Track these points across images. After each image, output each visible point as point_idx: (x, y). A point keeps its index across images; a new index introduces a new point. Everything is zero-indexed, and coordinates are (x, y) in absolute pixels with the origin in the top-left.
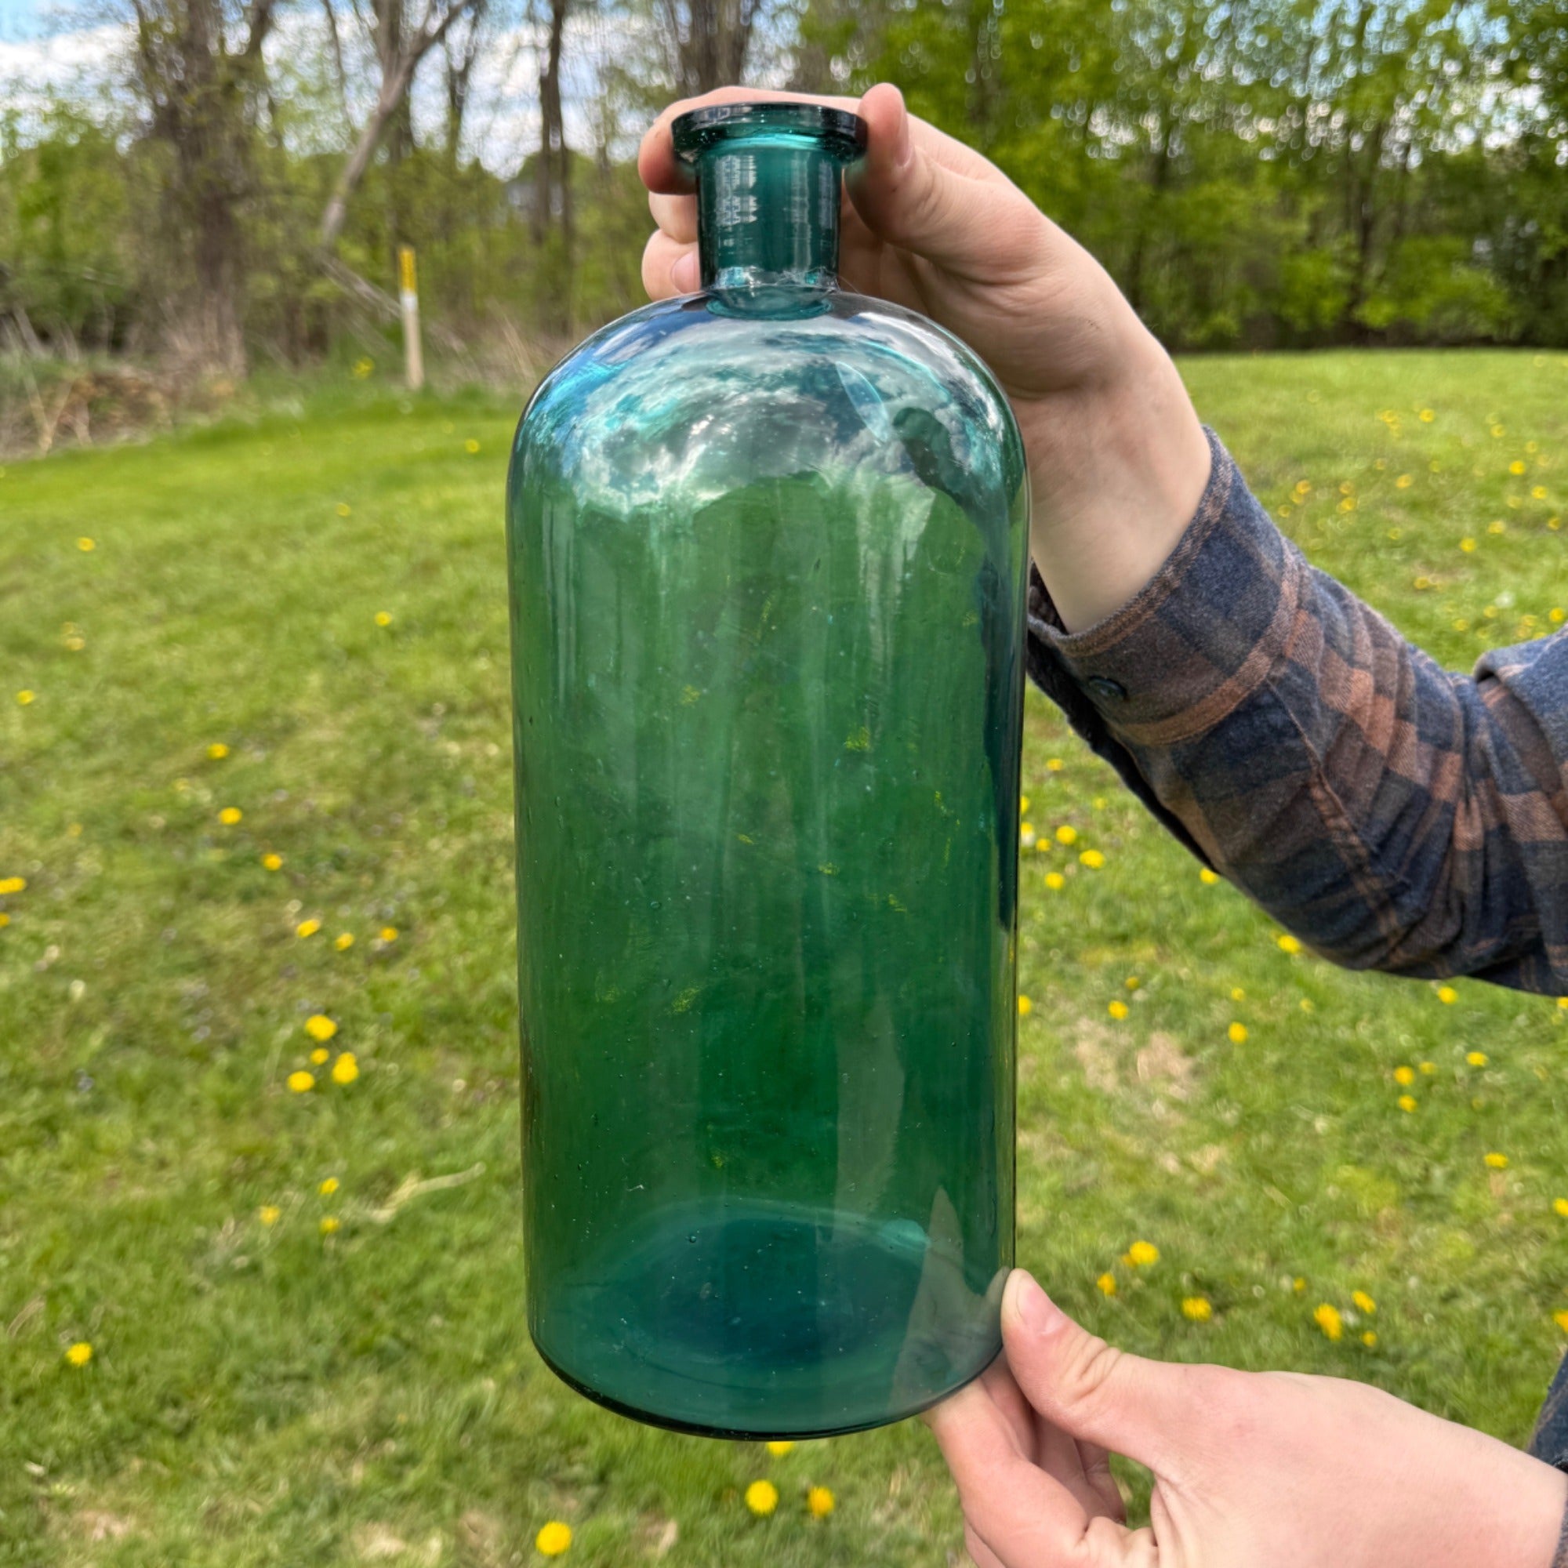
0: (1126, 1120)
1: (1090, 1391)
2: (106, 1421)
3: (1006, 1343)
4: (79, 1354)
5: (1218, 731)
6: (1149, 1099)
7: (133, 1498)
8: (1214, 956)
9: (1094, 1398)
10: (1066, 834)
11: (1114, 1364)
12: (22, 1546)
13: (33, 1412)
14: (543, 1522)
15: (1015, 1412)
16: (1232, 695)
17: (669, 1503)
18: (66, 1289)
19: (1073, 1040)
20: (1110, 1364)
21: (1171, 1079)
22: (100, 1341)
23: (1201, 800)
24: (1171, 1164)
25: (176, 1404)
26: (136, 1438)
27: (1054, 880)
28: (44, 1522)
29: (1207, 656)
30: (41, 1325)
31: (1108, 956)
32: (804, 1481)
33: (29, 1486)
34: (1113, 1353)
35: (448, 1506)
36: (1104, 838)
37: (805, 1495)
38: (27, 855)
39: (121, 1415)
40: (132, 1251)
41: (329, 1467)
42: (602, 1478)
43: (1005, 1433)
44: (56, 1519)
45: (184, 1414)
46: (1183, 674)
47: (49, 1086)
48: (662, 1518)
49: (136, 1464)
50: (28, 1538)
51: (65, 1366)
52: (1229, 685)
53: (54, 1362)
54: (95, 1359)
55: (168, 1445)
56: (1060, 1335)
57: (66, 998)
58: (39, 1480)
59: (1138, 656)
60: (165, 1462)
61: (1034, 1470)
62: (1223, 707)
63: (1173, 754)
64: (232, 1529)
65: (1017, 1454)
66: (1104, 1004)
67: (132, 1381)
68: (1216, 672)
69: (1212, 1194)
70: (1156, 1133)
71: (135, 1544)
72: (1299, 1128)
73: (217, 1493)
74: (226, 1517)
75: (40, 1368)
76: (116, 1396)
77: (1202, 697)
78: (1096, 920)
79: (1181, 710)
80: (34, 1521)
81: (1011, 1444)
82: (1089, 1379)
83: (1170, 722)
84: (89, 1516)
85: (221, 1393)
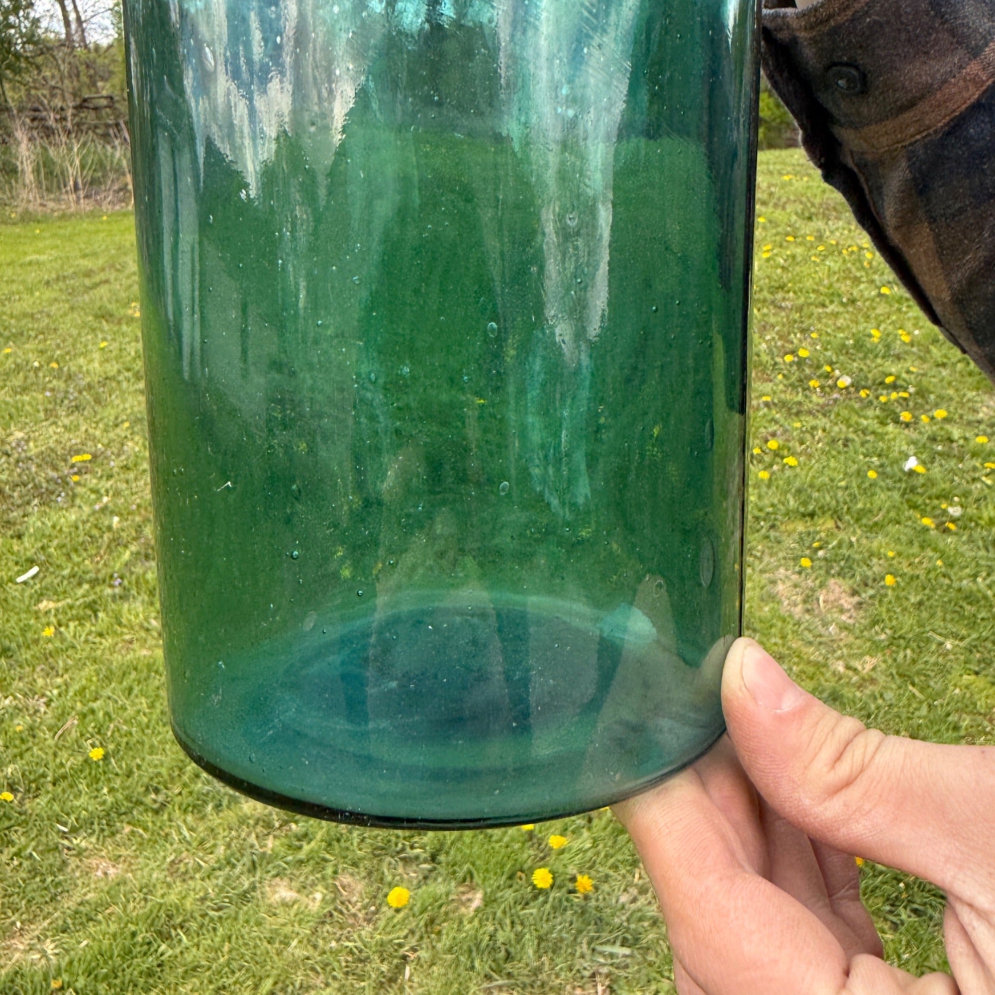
0: (810, 637)
1: (847, 784)
2: (110, 799)
3: (731, 727)
4: (96, 754)
5: (957, 125)
6: (825, 624)
7: (123, 852)
8: (876, 528)
9: (853, 793)
10: (773, 444)
11: (878, 748)
12: (49, 879)
13: (64, 791)
14: (391, 886)
15: (740, 812)
16: (976, 81)
17: (477, 879)
18: (93, 711)
19: (773, 582)
20: (871, 748)
21: (842, 611)
22: (111, 747)
23: (933, 220)
24: (840, 667)
25: (157, 791)
26: (129, 812)
27: (764, 475)
28: (64, 863)
29: (952, 32)
30: (74, 734)
31: (800, 527)
32: (572, 870)
33: (57, 839)
34: (874, 735)
35: (329, 871)
36: (799, 449)
37: (573, 879)
38: (94, 439)
39: (120, 796)
40: (136, 690)
41: (252, 839)
42: (433, 858)
43: (723, 837)
44: (73, 862)
45: (161, 798)
46: (927, 53)
47: (94, 583)
48: (472, 888)
49: (127, 829)
50: (53, 874)
51: (87, 761)
52: (974, 68)
53: (80, 759)
54: (106, 758)
55: (148, 818)
56: (800, 713)
57: (109, 528)
58: (64, 836)
59: (881, 26)
60: (146, 829)
61: (766, 886)
62: (966, 95)
63: (909, 159)
64: (185, 877)
65: (741, 866)
66: (796, 559)
67: (129, 774)
68: (961, 52)
69: (870, 689)
70: (831, 646)
71: (123, 882)
72: (934, 647)
73: (178, 852)
74: (182, 869)
75: (71, 762)
76: (117, 784)
77: (945, 81)
78: (792, 503)
79: (922, 98)
80: (58, 863)
81: (733, 854)
82: (844, 769)
83: (908, 116)
84: (94, 862)
85: (185, 785)
